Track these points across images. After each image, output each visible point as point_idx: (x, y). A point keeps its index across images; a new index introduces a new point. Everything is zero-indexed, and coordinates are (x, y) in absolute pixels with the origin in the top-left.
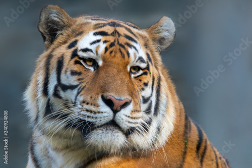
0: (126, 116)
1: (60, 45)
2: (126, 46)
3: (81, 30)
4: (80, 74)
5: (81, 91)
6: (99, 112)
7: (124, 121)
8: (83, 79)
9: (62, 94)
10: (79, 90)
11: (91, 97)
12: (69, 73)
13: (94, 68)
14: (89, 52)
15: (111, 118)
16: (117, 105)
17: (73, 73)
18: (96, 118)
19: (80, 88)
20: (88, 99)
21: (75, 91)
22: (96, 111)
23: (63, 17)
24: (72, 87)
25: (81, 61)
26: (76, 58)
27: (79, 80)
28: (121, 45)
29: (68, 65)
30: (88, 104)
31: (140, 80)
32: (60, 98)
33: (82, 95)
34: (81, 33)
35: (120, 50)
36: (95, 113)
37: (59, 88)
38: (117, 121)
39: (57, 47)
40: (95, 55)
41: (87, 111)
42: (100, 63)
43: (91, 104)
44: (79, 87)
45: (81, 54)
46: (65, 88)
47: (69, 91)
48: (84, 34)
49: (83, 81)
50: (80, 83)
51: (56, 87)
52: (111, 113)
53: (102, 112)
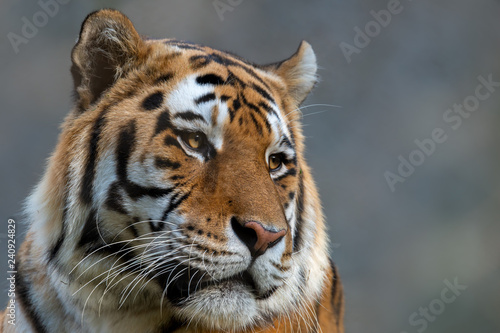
0: (274, 264)
1: (120, 100)
2: (262, 109)
3: (166, 71)
4: (176, 166)
5: (179, 202)
6: (224, 253)
7: (268, 274)
8: (182, 177)
9: (128, 204)
10: (173, 198)
11: (209, 220)
12: (150, 162)
13: (205, 155)
14: (197, 121)
15: (245, 266)
16: (264, 241)
17: (161, 163)
18: (216, 263)
19: (176, 195)
20: (202, 223)
21: (165, 202)
22: (219, 250)
23: (129, 36)
24: (156, 193)
25: (179, 139)
26: (168, 132)
27: (174, 178)
28: (251, 106)
29: (149, 144)
30: (200, 232)
31: (284, 187)
32: (123, 211)
33: (184, 211)
34: (167, 77)
35: (252, 115)
36: (216, 253)
37: (122, 192)
38: (255, 274)
39: (115, 103)
40: (210, 125)
41: (199, 247)
42: (219, 144)
43: (209, 235)
44: (172, 194)
45: (179, 123)
46: (137, 192)
47: (146, 200)
48: (176, 79)
49: (184, 181)
50: (177, 185)
51: (113, 188)
52: (248, 256)
53: (230, 254)
